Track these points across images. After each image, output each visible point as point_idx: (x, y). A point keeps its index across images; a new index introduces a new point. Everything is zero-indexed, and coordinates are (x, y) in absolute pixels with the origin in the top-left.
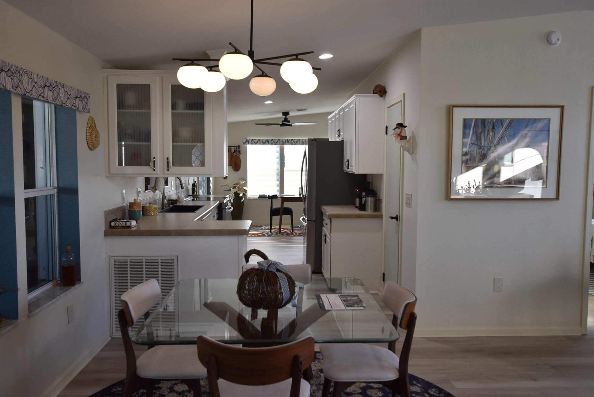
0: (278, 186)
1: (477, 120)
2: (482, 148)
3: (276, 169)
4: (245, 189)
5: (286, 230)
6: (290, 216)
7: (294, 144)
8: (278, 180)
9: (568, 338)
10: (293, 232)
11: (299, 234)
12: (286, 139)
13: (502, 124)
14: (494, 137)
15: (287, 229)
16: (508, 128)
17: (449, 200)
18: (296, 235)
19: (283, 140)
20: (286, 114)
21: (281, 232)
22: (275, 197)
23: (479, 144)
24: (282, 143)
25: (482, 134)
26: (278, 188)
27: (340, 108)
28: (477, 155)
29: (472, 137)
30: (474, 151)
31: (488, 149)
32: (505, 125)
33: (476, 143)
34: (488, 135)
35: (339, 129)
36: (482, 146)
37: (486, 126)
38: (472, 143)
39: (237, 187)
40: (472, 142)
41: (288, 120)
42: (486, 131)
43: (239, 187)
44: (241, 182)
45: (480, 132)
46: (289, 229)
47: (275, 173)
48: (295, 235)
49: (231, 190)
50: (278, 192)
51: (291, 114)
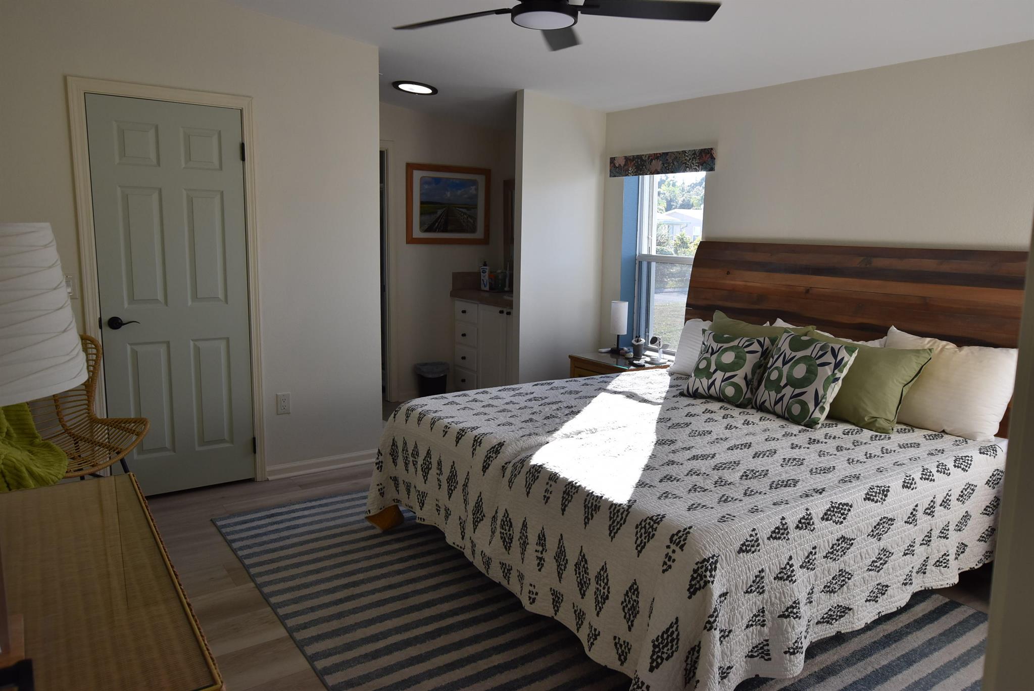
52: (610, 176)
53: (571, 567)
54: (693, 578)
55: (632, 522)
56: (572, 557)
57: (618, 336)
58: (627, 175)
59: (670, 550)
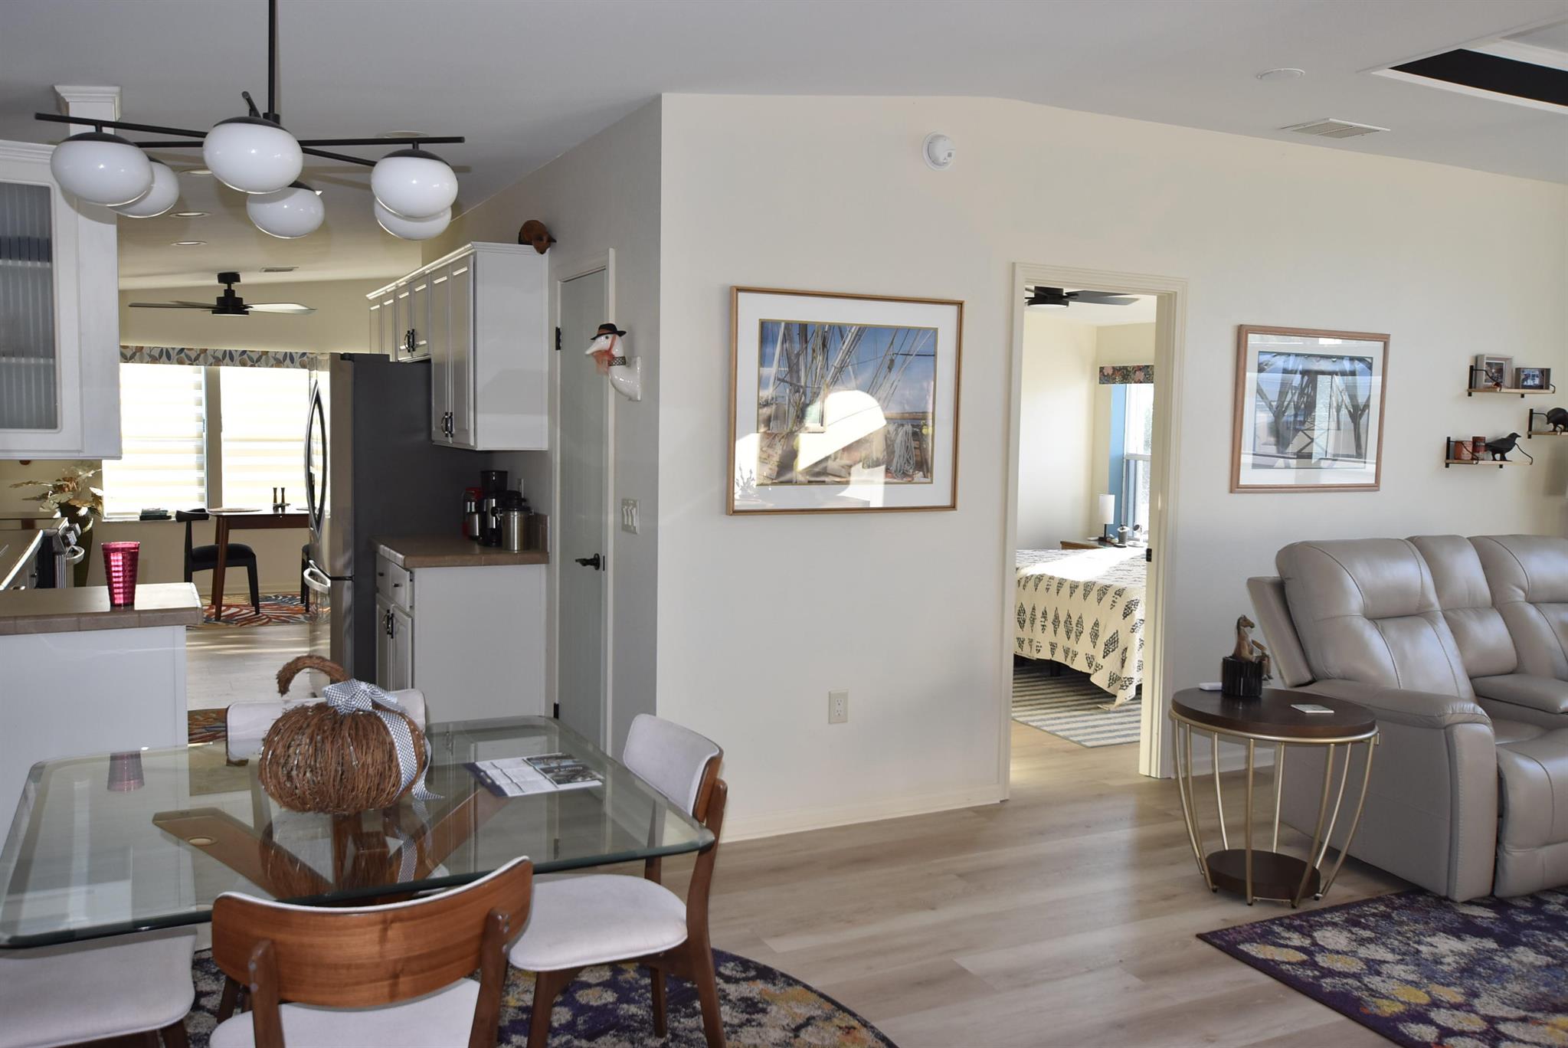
0: (201, 484)
1: (789, 325)
2: (801, 391)
3: (195, 434)
4: (94, 495)
5: (233, 610)
6: (246, 568)
7: (251, 366)
8: (201, 468)
9: (979, 811)
10: (257, 612)
11: (277, 618)
12: (225, 351)
13: (842, 337)
14: (826, 366)
15: (237, 606)
16: (854, 347)
17: (731, 515)
18: (270, 620)
19: (215, 351)
20: (229, 277)
21: (223, 614)
22: (199, 515)
23: (795, 381)
24: (214, 361)
25: (801, 358)
26: (203, 490)
27: (414, 274)
28: (791, 408)
29: (779, 366)
30: (783, 397)
31: (815, 393)
32: (848, 340)
33: (788, 379)
34: (814, 361)
35: (413, 330)
36: (802, 387)
37: (808, 339)
38: (779, 379)
39: (67, 489)
40: (780, 377)
41: (236, 296)
42: (810, 351)
43: (73, 488)
44: (80, 473)
45: (796, 352)
46: (244, 606)
47: (192, 446)
48: (267, 622)
49: (47, 498)
50: (203, 501)
51: (244, 279)
52: (1100, 383)
53: (1062, 624)
54: (1125, 609)
55: (1095, 589)
56: (1063, 618)
57: (1106, 525)
58: (1114, 383)
59: (1114, 599)
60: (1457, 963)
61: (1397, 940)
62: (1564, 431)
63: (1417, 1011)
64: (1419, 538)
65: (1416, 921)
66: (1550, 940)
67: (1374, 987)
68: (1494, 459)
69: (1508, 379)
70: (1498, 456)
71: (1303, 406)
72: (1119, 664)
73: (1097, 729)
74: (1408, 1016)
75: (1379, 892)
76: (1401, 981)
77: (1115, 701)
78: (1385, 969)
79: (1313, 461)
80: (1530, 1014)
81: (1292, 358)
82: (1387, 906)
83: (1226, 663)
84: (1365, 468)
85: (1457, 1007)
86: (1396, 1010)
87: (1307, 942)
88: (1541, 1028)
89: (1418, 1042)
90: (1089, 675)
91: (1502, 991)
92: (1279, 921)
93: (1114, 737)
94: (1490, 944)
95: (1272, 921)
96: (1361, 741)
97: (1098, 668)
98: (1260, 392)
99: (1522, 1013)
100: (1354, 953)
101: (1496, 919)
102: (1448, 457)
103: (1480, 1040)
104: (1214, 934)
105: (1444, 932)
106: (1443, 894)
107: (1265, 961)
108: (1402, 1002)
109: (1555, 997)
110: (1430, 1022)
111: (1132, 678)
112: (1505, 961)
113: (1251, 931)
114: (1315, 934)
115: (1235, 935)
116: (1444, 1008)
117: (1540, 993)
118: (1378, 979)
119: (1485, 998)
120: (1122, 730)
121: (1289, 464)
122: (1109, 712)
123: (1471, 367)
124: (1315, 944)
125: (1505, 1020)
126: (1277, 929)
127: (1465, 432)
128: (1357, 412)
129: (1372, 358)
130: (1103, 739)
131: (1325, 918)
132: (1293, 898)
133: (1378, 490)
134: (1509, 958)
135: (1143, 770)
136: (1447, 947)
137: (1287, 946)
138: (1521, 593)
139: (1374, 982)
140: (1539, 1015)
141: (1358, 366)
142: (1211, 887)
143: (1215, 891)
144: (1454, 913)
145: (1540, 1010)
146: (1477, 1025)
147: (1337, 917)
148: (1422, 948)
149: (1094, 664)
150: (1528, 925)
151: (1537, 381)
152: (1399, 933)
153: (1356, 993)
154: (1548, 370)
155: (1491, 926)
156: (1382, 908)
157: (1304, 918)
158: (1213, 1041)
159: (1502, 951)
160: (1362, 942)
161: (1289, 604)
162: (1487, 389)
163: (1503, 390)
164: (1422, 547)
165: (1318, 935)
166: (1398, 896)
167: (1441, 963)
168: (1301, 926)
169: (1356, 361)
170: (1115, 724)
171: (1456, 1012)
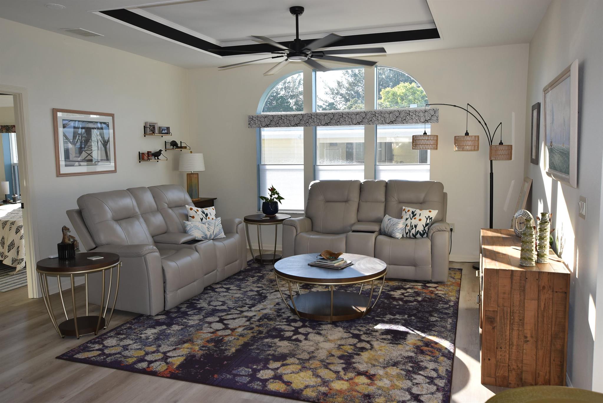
54: (16, 230)
57: (6, 195)
58: (3, 133)
59: (11, 226)
60: (154, 337)
61: (134, 335)
62: (176, 148)
63: (141, 358)
64: (131, 189)
65: (140, 327)
66: (182, 320)
67: (126, 355)
68: (155, 159)
69: (157, 131)
70: (156, 158)
71: (83, 141)
72: (16, 254)
73: (8, 284)
74: (138, 361)
75: (127, 320)
76: (135, 349)
77: (16, 270)
78: (129, 347)
79: (93, 162)
80: (177, 347)
81: (77, 122)
82: (130, 324)
83: (59, 246)
84: (110, 164)
85: (154, 352)
86: (134, 360)
87: (101, 346)
88: (180, 350)
89: (141, 369)
90: (2, 261)
91: (168, 342)
92: (91, 342)
93: (16, 285)
94: (164, 327)
95: (87, 343)
96: (115, 266)
97: (6, 257)
98: (65, 136)
99: (174, 347)
100: (118, 345)
101: (166, 318)
102: (140, 159)
103: (161, 361)
104: (63, 355)
105: (149, 328)
106: (149, 314)
107: (85, 359)
108: (135, 357)
109: (184, 338)
110: (146, 361)
111: (23, 259)
112: (169, 331)
113: (79, 349)
114: (104, 342)
115: (72, 353)
116: (150, 354)
117: (179, 339)
118: (127, 351)
119: (163, 346)
120: (20, 281)
121: (80, 164)
122: (13, 275)
123: (144, 126)
124: (104, 346)
125: (169, 351)
126: (89, 345)
127: (145, 150)
128: (105, 143)
129: (108, 123)
130: (11, 287)
131: (108, 335)
132: (95, 331)
133: (116, 172)
134: (170, 330)
135: (30, 296)
136: (150, 332)
137: (93, 350)
138: (166, 205)
139: (126, 353)
140: (179, 346)
141: (104, 126)
142: (61, 336)
143: (63, 338)
144: (153, 320)
145: (179, 345)
146: (160, 356)
147: (112, 334)
148: (142, 336)
149: (4, 255)
150: (176, 317)
151: (166, 131)
152: (134, 333)
153: (119, 359)
154: (169, 127)
155: (164, 321)
156: (128, 325)
157: (100, 338)
158: (63, 398)
159: (168, 328)
160: (121, 340)
161: (84, 219)
162: (150, 134)
163: (155, 134)
164: (132, 192)
165: (105, 343)
166: (134, 319)
167: (149, 339)
168: (99, 341)
169: (103, 124)
170: (16, 280)
171: (154, 354)
